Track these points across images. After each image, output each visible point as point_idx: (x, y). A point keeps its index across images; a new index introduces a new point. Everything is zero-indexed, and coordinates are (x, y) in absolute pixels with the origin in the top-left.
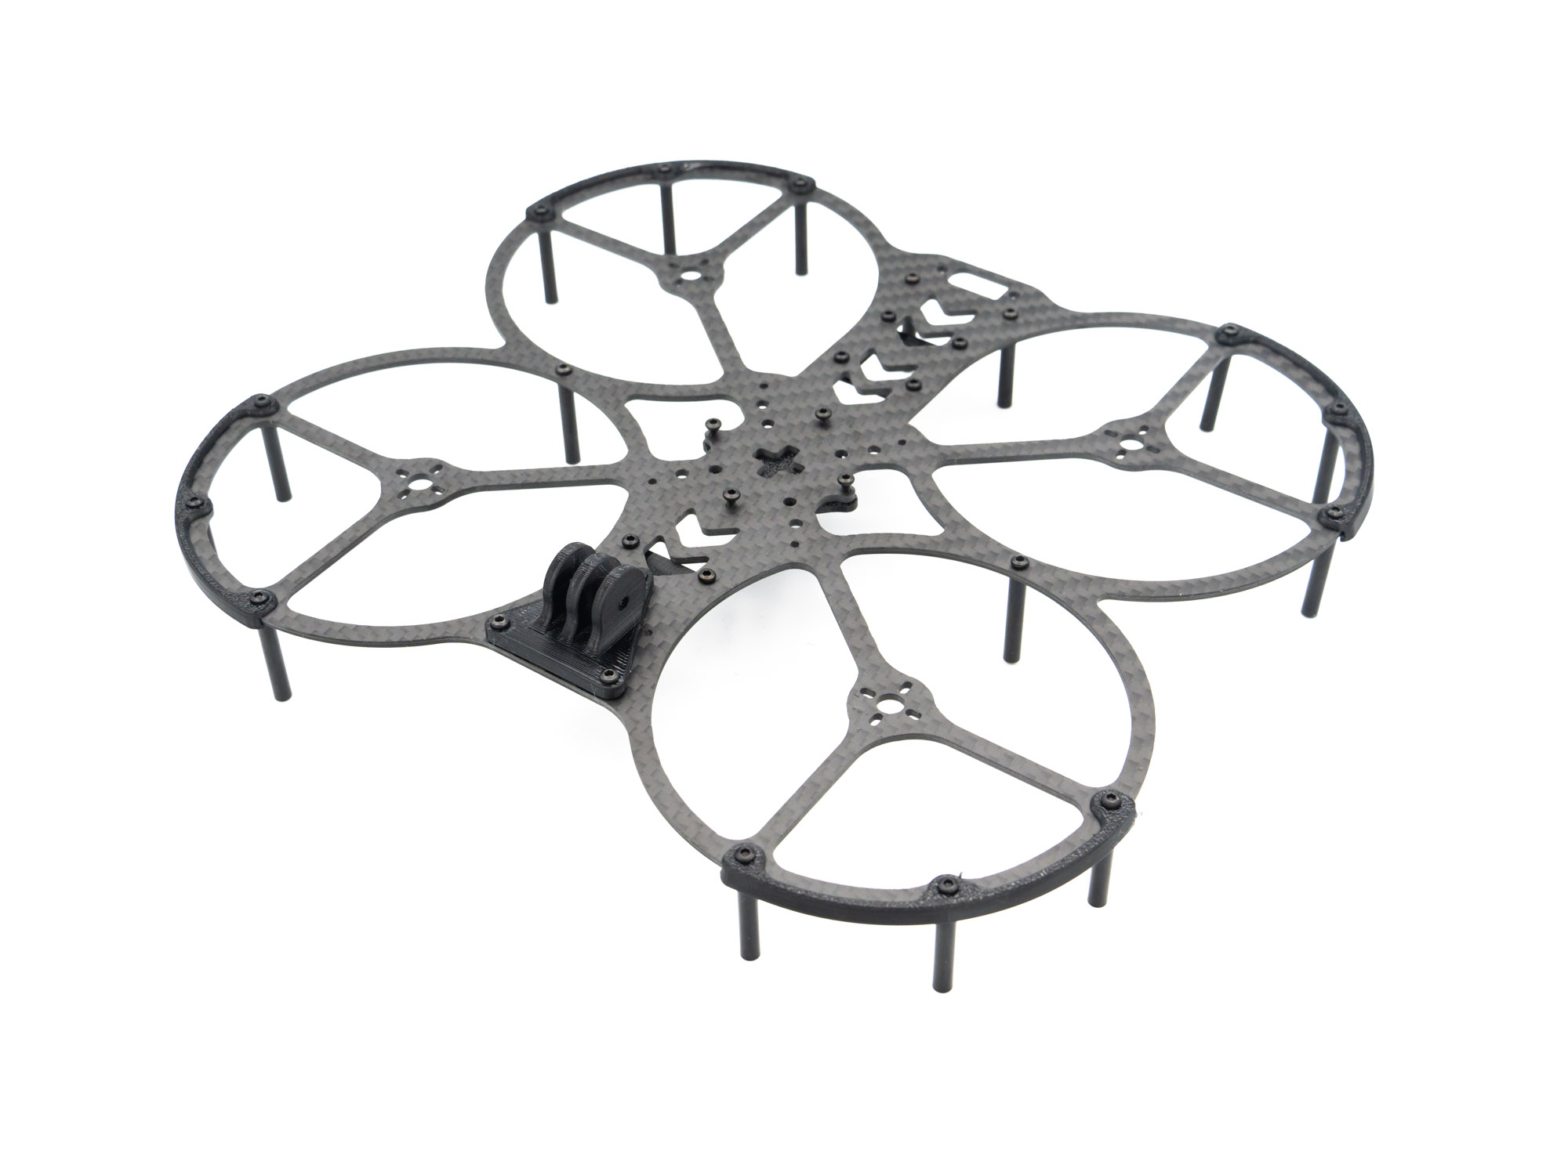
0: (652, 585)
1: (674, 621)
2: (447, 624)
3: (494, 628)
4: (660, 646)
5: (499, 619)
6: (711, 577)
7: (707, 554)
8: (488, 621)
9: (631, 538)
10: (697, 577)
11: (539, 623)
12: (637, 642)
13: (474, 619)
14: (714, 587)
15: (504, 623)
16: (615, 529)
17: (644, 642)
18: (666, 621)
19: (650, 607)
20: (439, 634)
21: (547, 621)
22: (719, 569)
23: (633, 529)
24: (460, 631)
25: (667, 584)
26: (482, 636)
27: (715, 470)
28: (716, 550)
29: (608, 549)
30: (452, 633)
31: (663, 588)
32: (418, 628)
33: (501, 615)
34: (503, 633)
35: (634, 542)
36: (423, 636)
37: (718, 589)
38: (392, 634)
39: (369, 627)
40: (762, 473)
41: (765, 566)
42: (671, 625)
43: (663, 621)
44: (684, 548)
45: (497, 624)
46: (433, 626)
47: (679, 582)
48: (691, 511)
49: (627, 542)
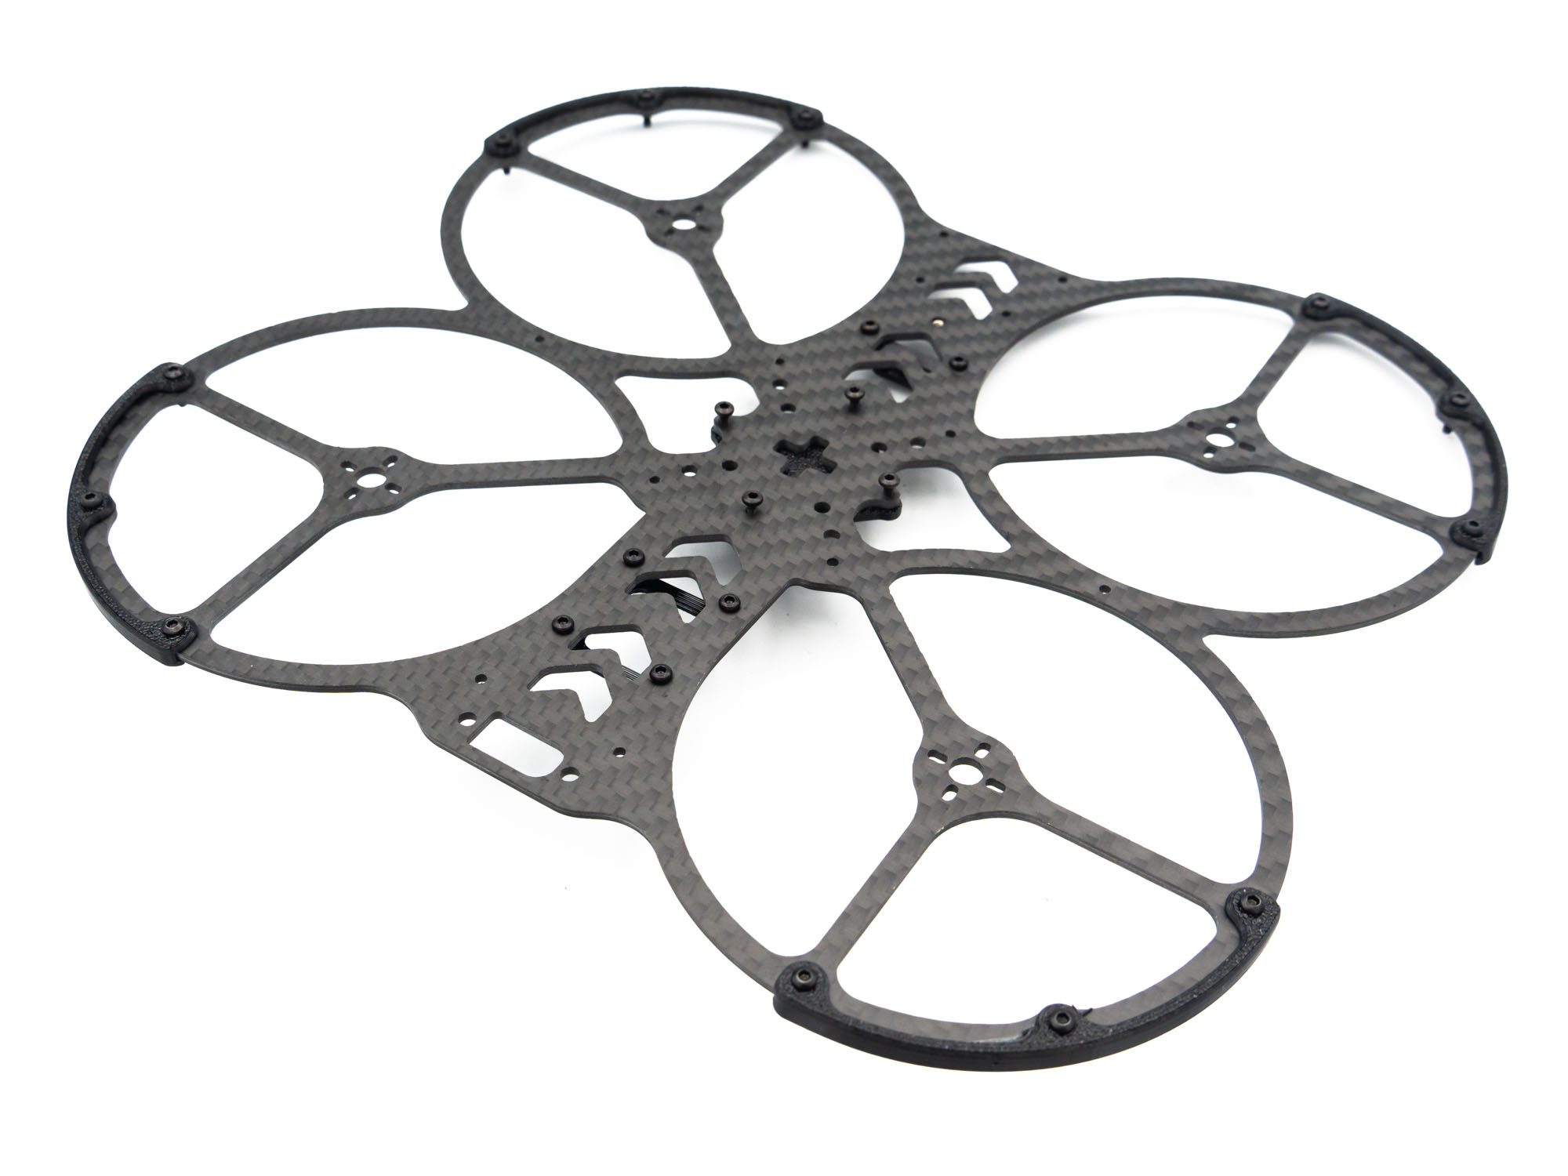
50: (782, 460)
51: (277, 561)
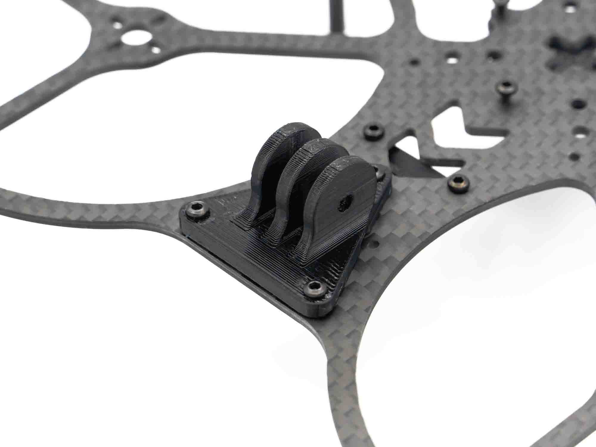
0: (389, 186)
1: (408, 234)
2: (137, 207)
3: (190, 218)
4: (385, 262)
5: (197, 207)
6: (463, 185)
7: (464, 157)
8: (183, 208)
9: (374, 128)
10: (446, 185)
11: (244, 216)
12: (358, 253)
13: (170, 204)
14: (464, 197)
15: (202, 211)
16: (360, 115)
17: (367, 254)
18: (400, 232)
19: (382, 213)
20: (125, 217)
21: (253, 216)
22: (476, 177)
23: (379, 117)
24: (152, 216)
25: (407, 189)
26: (175, 225)
27: (495, 56)
28: (476, 153)
29: (345, 139)
30: (141, 217)
31: (403, 192)
32: (103, 208)
33: (200, 202)
34: (199, 224)
35: (377, 133)
36: (107, 217)
37: (470, 200)
38: (70, 211)
39: (45, 200)
40: (553, 67)
41: (532, 179)
42: (404, 238)
43: (395, 232)
44: (437, 147)
45: (193, 212)
46: (120, 207)
47: (424, 188)
48: (454, 103)
49: (370, 132)
50: (548, 54)
51: (24, 105)
